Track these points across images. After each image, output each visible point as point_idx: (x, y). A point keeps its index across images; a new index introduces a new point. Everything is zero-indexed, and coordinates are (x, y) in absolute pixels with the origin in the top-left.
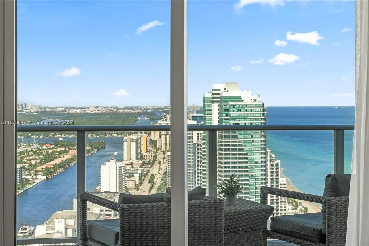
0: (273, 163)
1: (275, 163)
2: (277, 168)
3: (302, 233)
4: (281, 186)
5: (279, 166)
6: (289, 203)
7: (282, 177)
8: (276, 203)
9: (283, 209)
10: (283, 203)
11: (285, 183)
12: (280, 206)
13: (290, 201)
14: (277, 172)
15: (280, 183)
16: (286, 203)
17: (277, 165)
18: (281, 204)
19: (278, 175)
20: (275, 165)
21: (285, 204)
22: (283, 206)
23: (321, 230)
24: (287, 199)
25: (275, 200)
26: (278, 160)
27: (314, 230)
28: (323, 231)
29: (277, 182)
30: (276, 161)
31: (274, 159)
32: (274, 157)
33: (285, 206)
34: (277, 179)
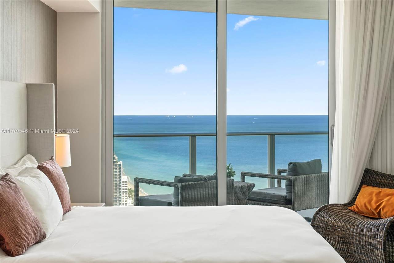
0: (116, 164)
1: (118, 164)
2: (120, 168)
3: (273, 199)
4: (123, 183)
5: (122, 166)
6: (130, 197)
7: (124, 175)
8: (119, 198)
9: (125, 203)
10: (125, 198)
11: (127, 181)
12: (122, 200)
13: (131, 196)
14: (120, 171)
15: (122, 181)
16: (127, 197)
17: (120, 165)
18: (123, 199)
19: (121, 174)
20: (118, 165)
21: (126, 199)
22: (125, 200)
23: (286, 196)
24: (128, 194)
25: (118, 196)
26: (120, 162)
27: (282, 197)
28: (287, 197)
29: (120, 180)
30: (119, 162)
31: (117, 160)
32: (118, 159)
33: (126, 200)
34: (120, 177)
